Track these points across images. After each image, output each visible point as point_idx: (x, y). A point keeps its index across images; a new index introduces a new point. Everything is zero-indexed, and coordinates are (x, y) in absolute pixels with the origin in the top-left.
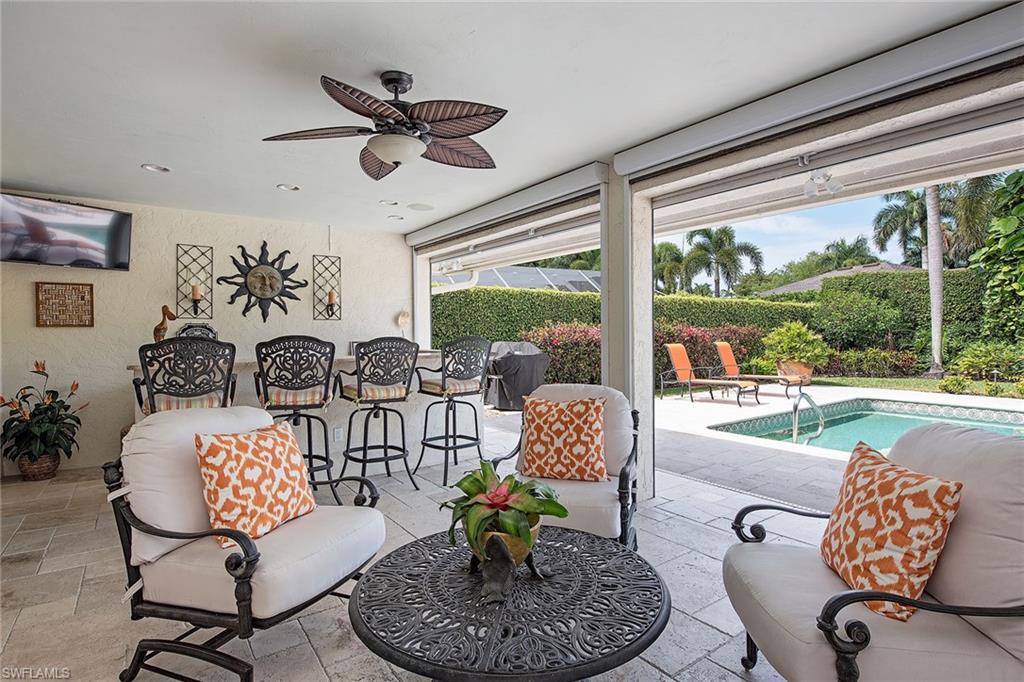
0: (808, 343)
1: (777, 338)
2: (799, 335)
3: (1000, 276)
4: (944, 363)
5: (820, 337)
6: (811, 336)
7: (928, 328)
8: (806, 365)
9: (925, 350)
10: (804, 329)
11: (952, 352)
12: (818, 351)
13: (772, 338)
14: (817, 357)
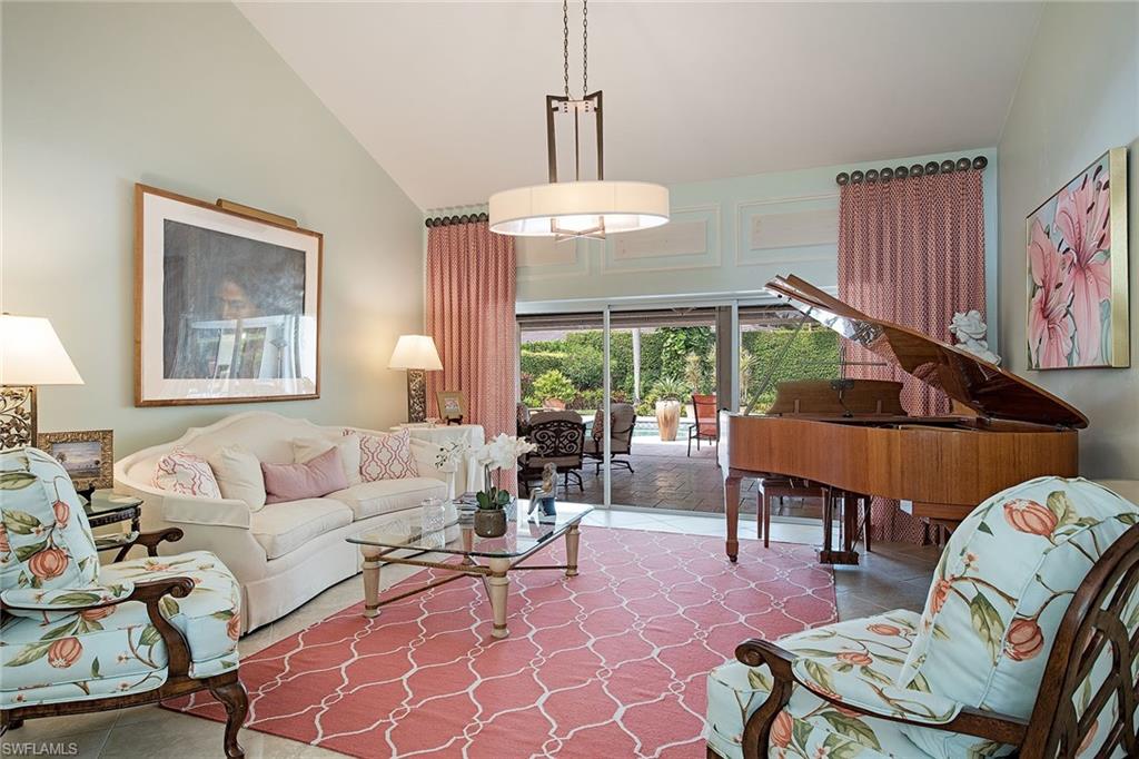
0: (564, 385)
1: (543, 382)
2: (557, 380)
3: (669, 340)
4: (641, 398)
5: (570, 381)
6: (564, 381)
7: (633, 374)
8: (561, 401)
9: (631, 390)
10: (560, 376)
11: (646, 390)
12: (569, 391)
13: (539, 382)
14: (569, 395)
